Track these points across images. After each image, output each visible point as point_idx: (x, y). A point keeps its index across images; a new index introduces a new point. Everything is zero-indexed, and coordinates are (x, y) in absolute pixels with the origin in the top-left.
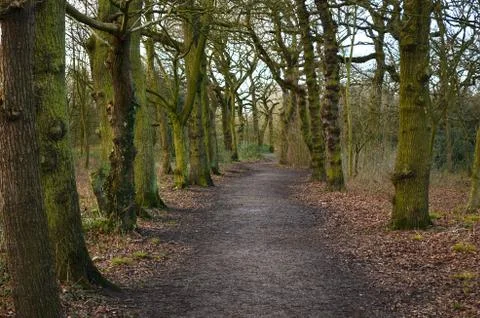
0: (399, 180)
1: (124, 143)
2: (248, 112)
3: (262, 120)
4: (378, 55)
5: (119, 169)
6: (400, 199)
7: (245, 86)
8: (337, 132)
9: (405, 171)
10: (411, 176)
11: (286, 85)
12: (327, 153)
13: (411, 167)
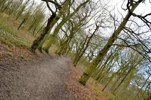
0: (85, 74)
1: (42, 35)
2: (71, 52)
3: (72, 54)
4: (89, 55)
5: (38, 39)
6: (83, 77)
7: (73, 49)
8: (79, 60)
9: (87, 74)
10: (87, 75)
11: (77, 51)
12: (76, 61)
13: (88, 73)
